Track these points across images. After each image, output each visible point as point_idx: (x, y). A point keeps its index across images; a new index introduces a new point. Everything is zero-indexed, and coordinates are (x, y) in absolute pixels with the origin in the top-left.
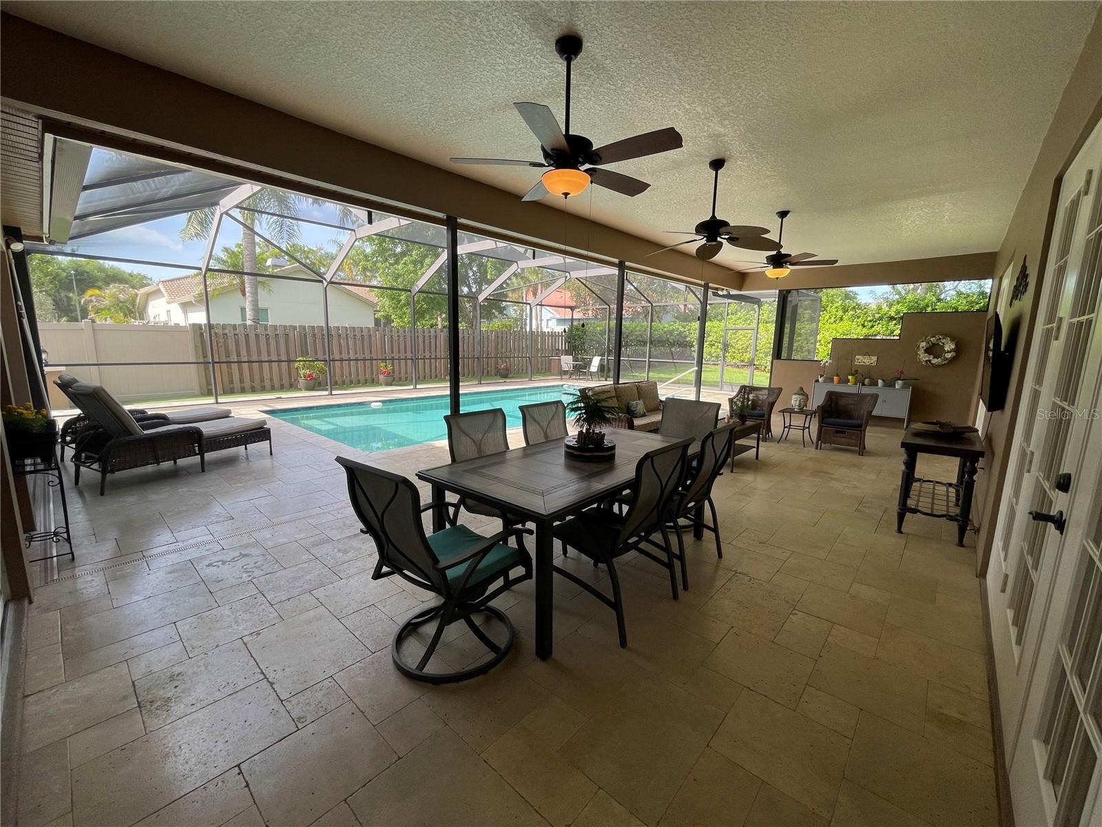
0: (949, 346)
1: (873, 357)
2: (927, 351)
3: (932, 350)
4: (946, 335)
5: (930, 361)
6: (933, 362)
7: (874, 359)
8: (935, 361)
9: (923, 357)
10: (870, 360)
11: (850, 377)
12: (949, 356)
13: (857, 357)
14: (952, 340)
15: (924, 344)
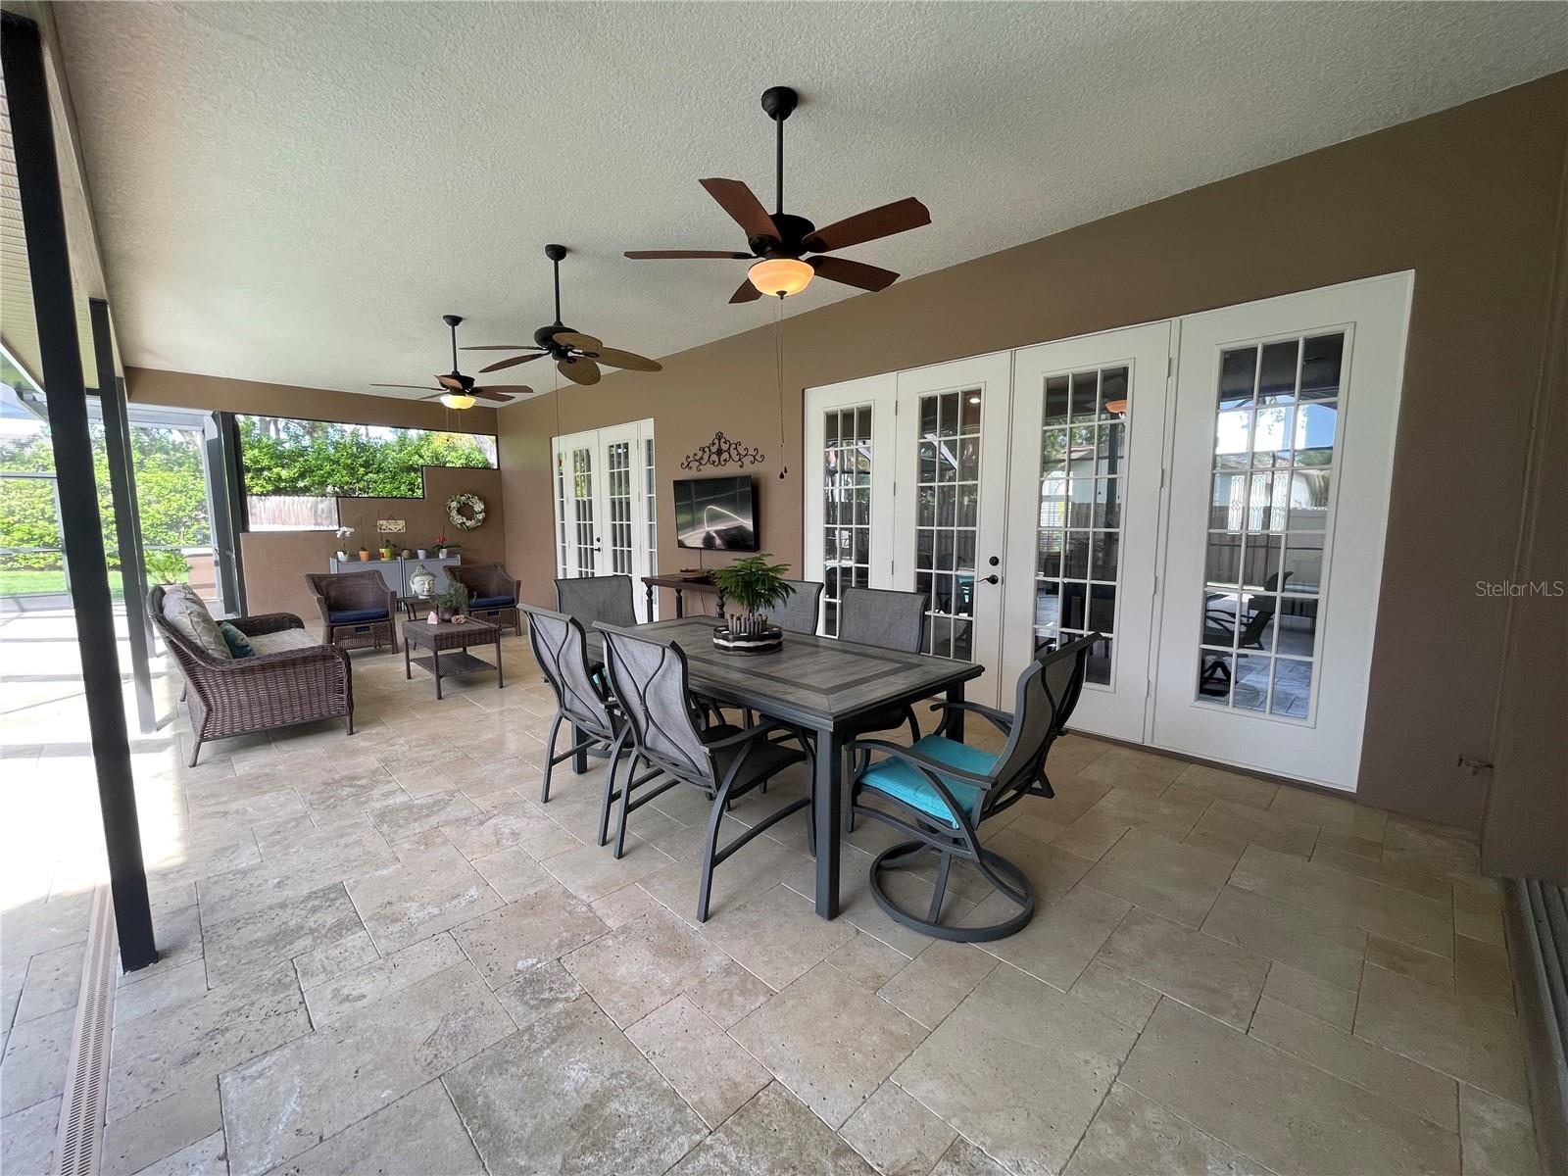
0: (479, 507)
1: (400, 522)
2: (459, 511)
3: (465, 510)
4: (474, 495)
5: (464, 523)
6: (468, 524)
7: (402, 523)
8: (468, 523)
9: (458, 519)
10: (397, 526)
11: (383, 550)
12: (480, 516)
13: (381, 522)
14: (480, 499)
15: (454, 504)
